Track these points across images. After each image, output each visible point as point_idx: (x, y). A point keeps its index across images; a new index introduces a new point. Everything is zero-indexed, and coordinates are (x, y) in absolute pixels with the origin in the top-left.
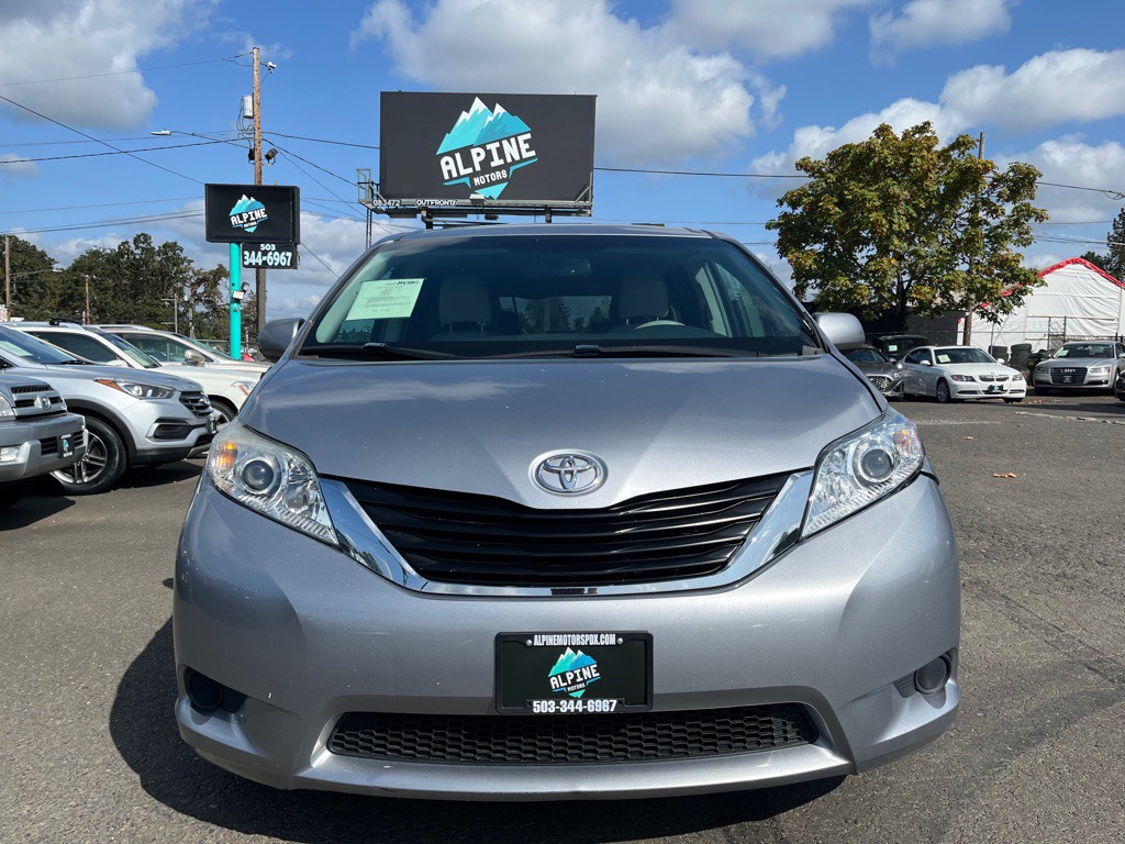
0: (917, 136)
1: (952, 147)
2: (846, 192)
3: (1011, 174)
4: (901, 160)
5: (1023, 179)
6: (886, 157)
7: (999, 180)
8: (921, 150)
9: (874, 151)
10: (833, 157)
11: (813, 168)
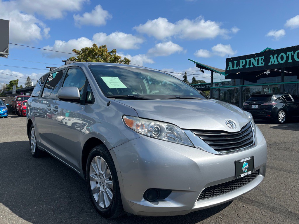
0: (103, 48)
1: (111, 52)
2: (88, 60)
3: (124, 60)
4: (101, 53)
5: (127, 62)
6: (97, 52)
7: (122, 61)
8: (105, 52)
9: (94, 50)
10: (82, 50)
11: (77, 52)
